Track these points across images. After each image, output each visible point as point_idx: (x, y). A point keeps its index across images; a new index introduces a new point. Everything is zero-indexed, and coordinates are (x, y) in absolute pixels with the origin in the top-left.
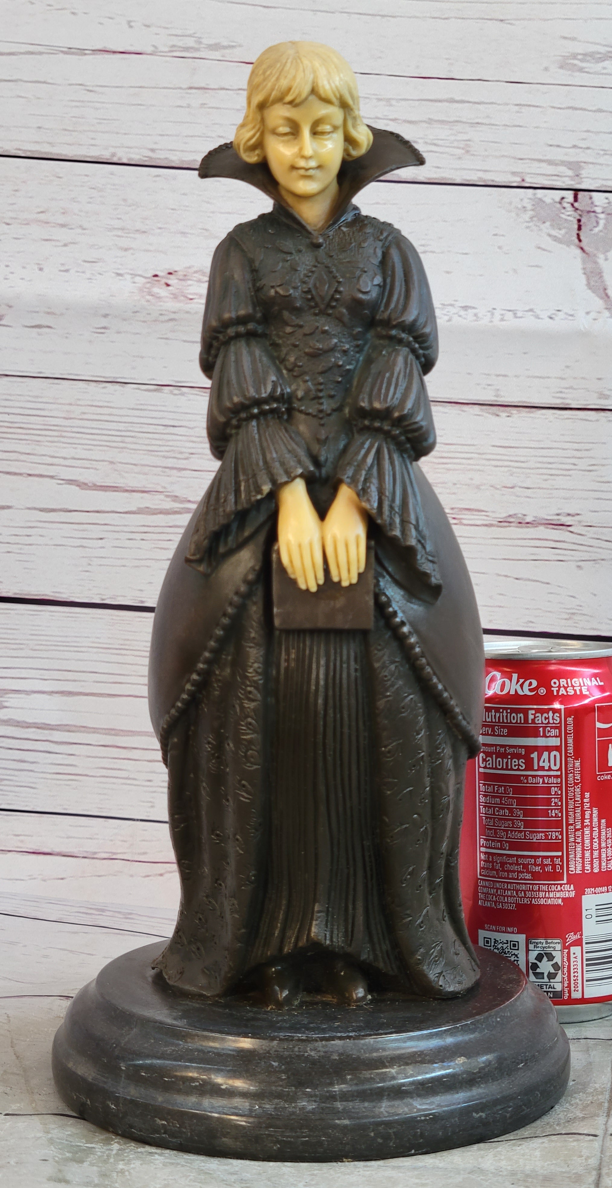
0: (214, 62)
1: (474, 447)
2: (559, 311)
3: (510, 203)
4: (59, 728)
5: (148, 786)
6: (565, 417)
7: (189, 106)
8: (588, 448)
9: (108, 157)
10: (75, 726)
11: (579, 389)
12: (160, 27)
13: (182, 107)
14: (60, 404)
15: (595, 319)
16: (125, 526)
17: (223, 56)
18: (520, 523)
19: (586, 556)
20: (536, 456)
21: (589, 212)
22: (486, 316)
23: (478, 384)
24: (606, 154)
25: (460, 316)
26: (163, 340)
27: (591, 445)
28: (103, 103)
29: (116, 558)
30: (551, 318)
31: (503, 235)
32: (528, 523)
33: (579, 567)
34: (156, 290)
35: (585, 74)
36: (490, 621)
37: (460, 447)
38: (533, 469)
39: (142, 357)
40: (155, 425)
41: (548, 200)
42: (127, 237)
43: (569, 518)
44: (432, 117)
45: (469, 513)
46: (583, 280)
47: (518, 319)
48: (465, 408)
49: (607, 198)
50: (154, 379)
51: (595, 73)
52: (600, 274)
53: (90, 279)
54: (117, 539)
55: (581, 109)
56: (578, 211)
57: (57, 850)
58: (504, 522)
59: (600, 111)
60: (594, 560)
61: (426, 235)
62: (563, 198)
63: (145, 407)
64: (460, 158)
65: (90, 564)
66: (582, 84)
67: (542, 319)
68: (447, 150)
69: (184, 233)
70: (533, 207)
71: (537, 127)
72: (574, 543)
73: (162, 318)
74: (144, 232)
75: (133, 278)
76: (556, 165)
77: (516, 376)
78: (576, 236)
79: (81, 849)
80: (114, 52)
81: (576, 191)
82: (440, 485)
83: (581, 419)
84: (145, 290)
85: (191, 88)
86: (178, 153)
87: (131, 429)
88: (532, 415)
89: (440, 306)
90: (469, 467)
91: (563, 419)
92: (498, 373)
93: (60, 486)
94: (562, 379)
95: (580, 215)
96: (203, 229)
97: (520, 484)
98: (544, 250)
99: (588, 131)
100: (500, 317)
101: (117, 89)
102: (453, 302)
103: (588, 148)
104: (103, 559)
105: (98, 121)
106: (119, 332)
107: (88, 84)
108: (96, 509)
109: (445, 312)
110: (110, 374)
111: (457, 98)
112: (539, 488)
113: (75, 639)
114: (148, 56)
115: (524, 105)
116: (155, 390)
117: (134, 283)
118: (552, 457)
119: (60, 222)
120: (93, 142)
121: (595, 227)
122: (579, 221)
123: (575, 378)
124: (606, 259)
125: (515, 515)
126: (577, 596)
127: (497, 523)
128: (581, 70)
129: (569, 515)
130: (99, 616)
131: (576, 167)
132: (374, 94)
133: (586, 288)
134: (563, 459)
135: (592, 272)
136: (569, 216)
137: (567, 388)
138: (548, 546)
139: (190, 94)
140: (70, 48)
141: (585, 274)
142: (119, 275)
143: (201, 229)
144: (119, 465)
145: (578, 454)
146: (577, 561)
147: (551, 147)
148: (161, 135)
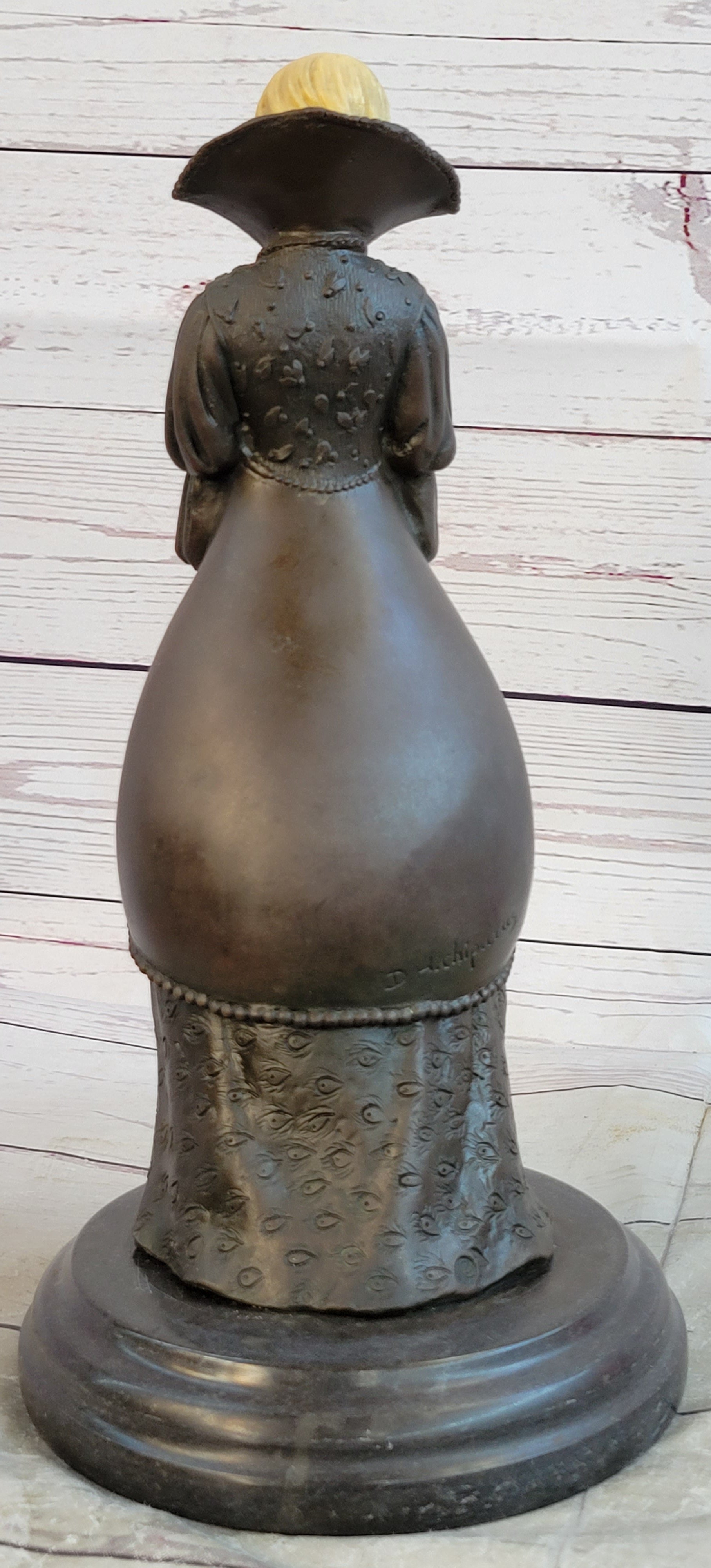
0: (253, 28)
1: (557, 484)
2: (660, 319)
3: (605, 190)
4: (91, 804)
6: (667, 447)
7: (224, 83)
8: (693, 485)
9: (131, 147)
10: (108, 802)
11: (684, 413)
13: (216, 84)
14: (82, 438)
15: (703, 330)
16: (158, 577)
17: (263, 21)
18: (611, 574)
19: (689, 614)
20: (631, 495)
21: (699, 199)
22: (572, 327)
23: (564, 409)
25: (541, 328)
27: (696, 481)
28: (125, 82)
29: (150, 614)
30: (651, 328)
31: (595, 230)
32: (620, 574)
33: (680, 626)
35: (698, 29)
36: (576, 688)
37: (541, 483)
38: (627, 510)
41: (650, 186)
42: (153, 242)
43: (669, 569)
44: (511, 87)
45: (552, 562)
46: (691, 281)
47: (611, 331)
48: (548, 437)
52: (710, 275)
53: (111, 292)
54: (150, 592)
55: (691, 72)
56: (686, 199)
57: (89, 940)
58: (593, 573)
60: (698, 619)
61: (503, 231)
62: (667, 183)
64: (544, 137)
65: (119, 621)
66: (695, 41)
67: (640, 329)
68: (529, 127)
70: (632, 195)
71: (637, 97)
72: (675, 599)
74: (173, 235)
75: (159, 290)
76: (660, 142)
77: (608, 398)
78: (683, 228)
79: (116, 940)
80: (137, 21)
81: (684, 174)
82: (517, 529)
83: (685, 451)
84: (174, 303)
85: (226, 61)
87: (162, 466)
88: (627, 445)
89: (518, 316)
90: (553, 507)
91: (663, 450)
92: (588, 395)
93: (84, 532)
94: (663, 401)
95: (688, 203)
97: (611, 528)
98: (645, 246)
99: (699, 99)
100: (589, 327)
101: (141, 65)
102: (534, 312)
103: (699, 120)
104: (135, 616)
105: (120, 104)
106: (145, 354)
107: (107, 60)
109: (523, 323)
110: (137, 404)
111: (541, 63)
112: (634, 533)
113: (106, 705)
114: (177, 24)
115: (622, 70)
117: (162, 295)
118: (650, 496)
119: (77, 226)
120: (113, 130)
121: (706, 217)
122: (687, 210)
123: (679, 401)
125: (605, 564)
126: (677, 661)
127: (583, 574)
128: (692, 23)
129: (669, 565)
130: (131, 679)
131: (683, 144)
132: (442, 61)
133: (694, 291)
134: (663, 498)
135: (701, 272)
136: (674, 204)
137: (669, 413)
138: (644, 601)
139: (225, 68)
140: (86, 18)
141: (693, 274)
142: (144, 286)
144: (149, 507)
145: (681, 493)
146: (678, 620)
147: (654, 121)
148: (192, 119)
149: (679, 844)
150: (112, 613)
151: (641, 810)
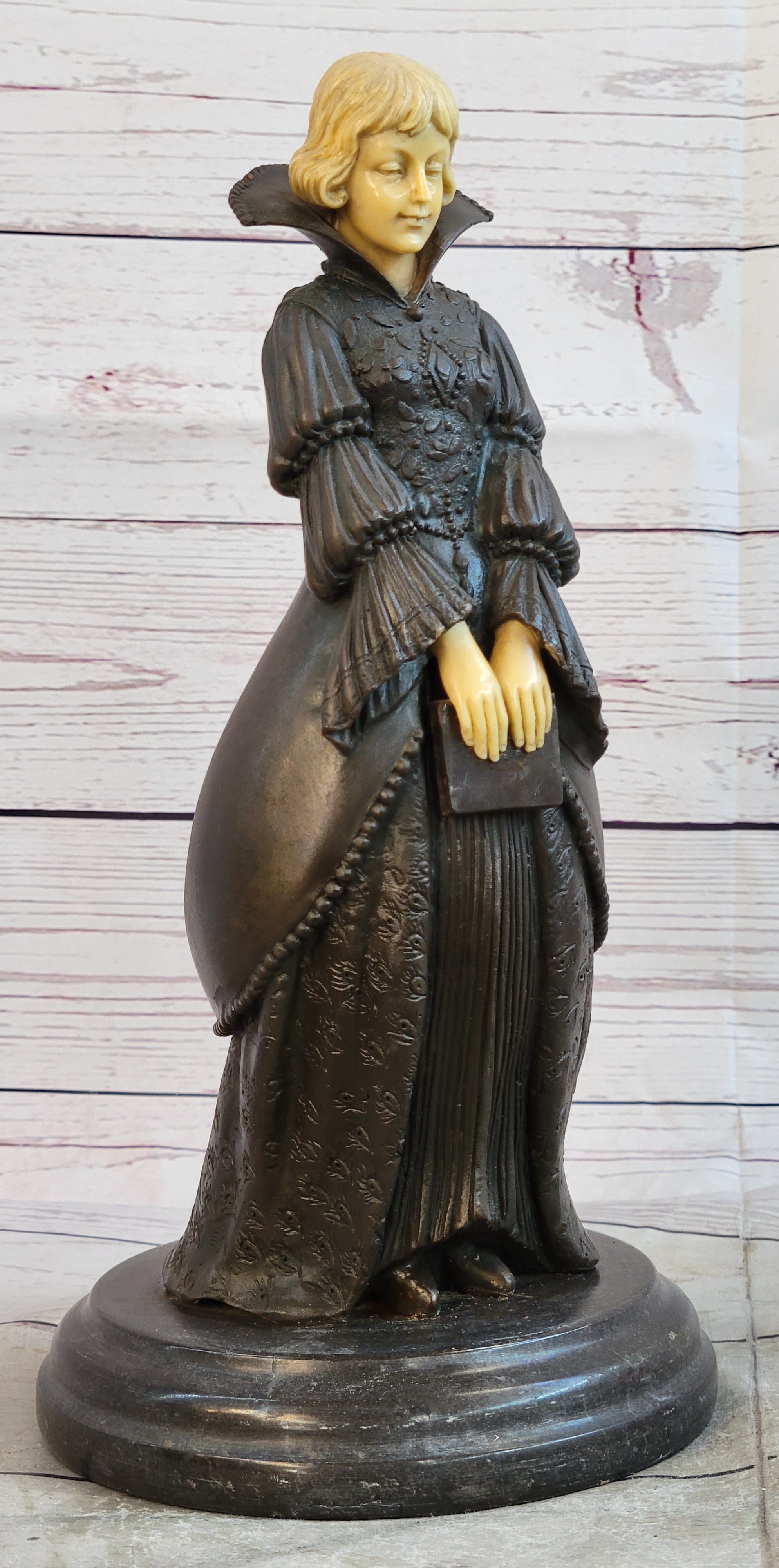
0: (154, 96)
2: (617, 404)
3: (548, 268)
5: (105, 1048)
6: (632, 541)
7: (124, 155)
8: (663, 580)
9: (21, 225)
10: (6, 973)
11: (648, 504)
12: (82, 53)
13: (115, 156)
15: (664, 414)
16: (62, 706)
17: (166, 89)
19: (667, 720)
20: (596, 593)
21: (649, 276)
24: (668, 201)
26: (103, 462)
27: (667, 576)
28: (12, 154)
29: (51, 750)
30: (607, 414)
31: (540, 310)
33: (659, 734)
34: (91, 396)
35: (637, 99)
38: (593, 610)
39: (76, 485)
40: (97, 572)
41: (596, 263)
42: (50, 328)
43: (643, 671)
46: (646, 363)
47: (565, 418)
49: (672, 258)
50: (93, 513)
51: (651, 97)
52: (667, 356)
53: (5, 384)
54: (52, 724)
55: (634, 144)
56: (636, 277)
59: (658, 145)
60: (678, 725)
62: (615, 260)
63: (84, 550)
65: (17, 759)
66: (633, 112)
67: (596, 415)
69: (124, 321)
70: (578, 273)
71: (578, 169)
72: (651, 704)
73: (101, 432)
74: (73, 321)
75: (60, 381)
76: (605, 217)
78: (634, 308)
79: (20, 1135)
80: (23, 88)
81: (632, 250)
83: (654, 543)
84: (77, 396)
85: (126, 131)
86: (111, 216)
87: (66, 579)
88: (588, 540)
91: (628, 544)
94: (626, 492)
95: (639, 281)
96: (150, 315)
98: (594, 327)
99: (644, 172)
101: (29, 136)
103: (645, 194)
104: (36, 752)
105: (6, 178)
106: (44, 453)
108: (23, 686)
110: (35, 509)
111: (473, 134)
112: (603, 634)
113: (2, 859)
114: (68, 92)
115: (560, 141)
116: (95, 527)
117: (63, 387)
118: (618, 593)
121: (658, 295)
122: (637, 288)
123: (642, 490)
124: (674, 336)
126: (657, 773)
128: (632, 94)
129: (642, 667)
130: (32, 827)
131: (630, 219)
133: (650, 374)
134: (632, 596)
135: (657, 354)
136: (624, 282)
137: (632, 504)
138: (617, 708)
139: (125, 139)
141: (648, 356)
142: (41, 377)
143: (147, 314)
144: (51, 627)
145: (651, 588)
146: (656, 727)
147: (597, 195)
148: (89, 194)
149: (667, 983)
150: (8, 750)
151: (623, 946)
